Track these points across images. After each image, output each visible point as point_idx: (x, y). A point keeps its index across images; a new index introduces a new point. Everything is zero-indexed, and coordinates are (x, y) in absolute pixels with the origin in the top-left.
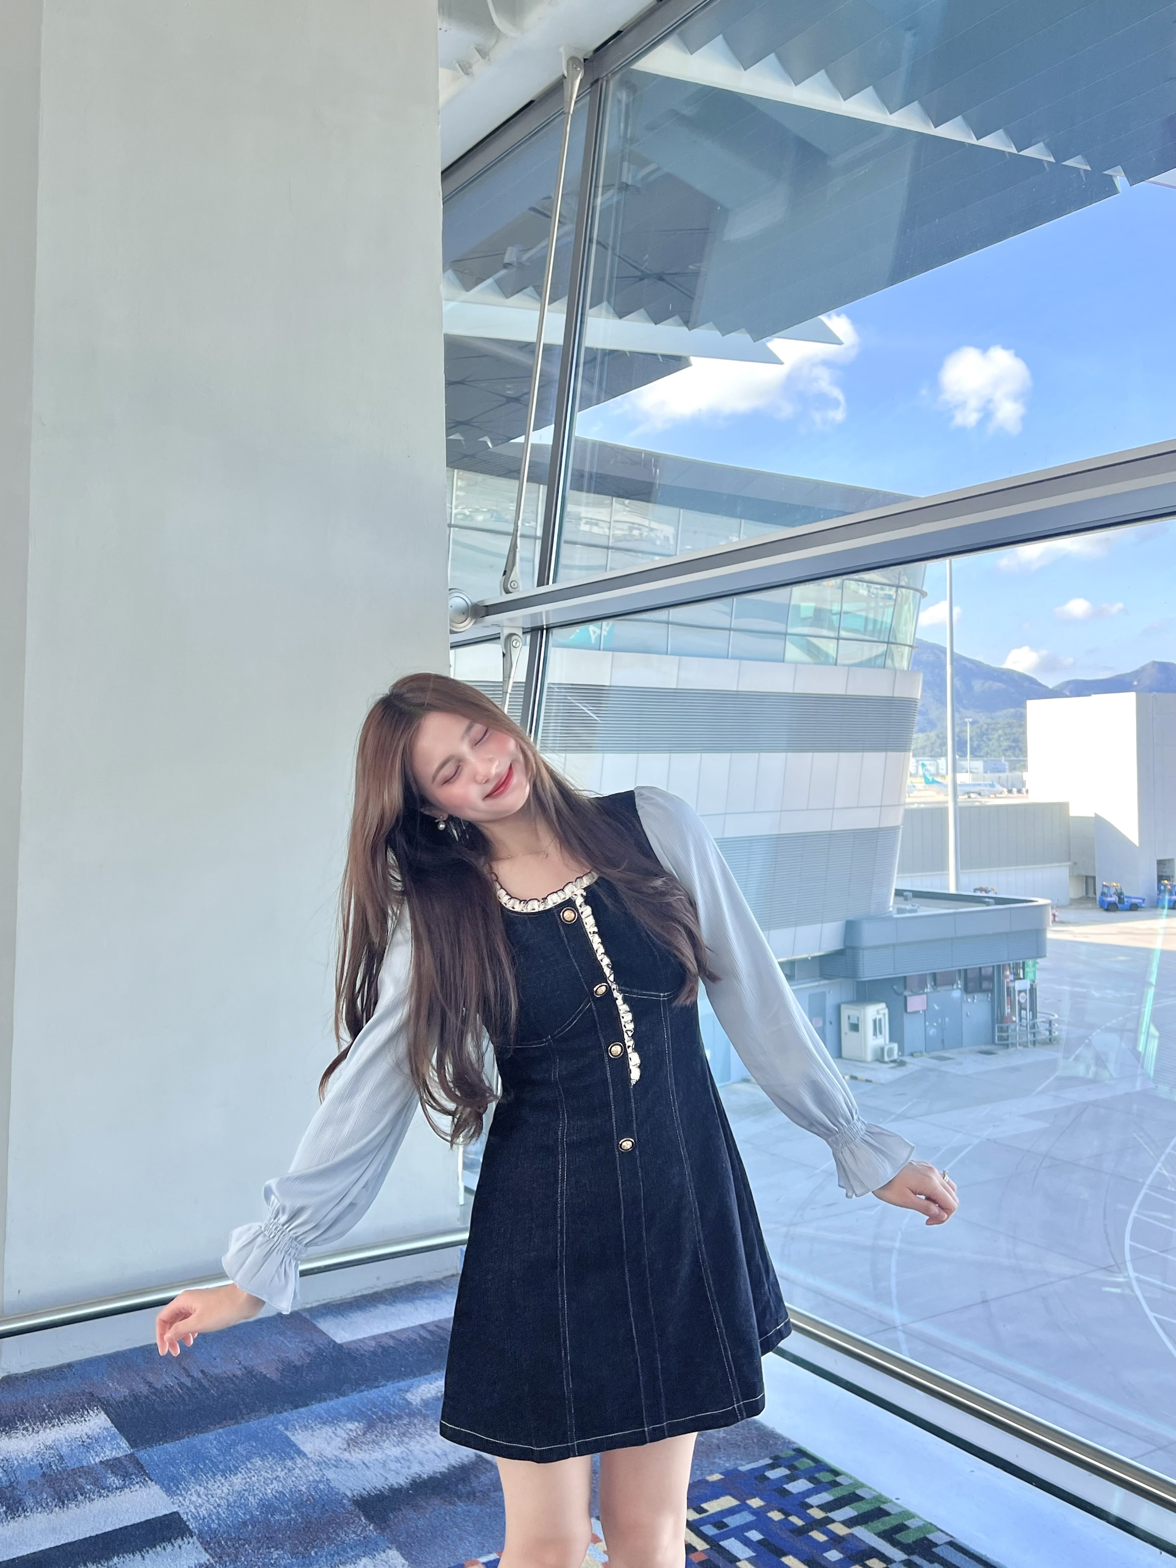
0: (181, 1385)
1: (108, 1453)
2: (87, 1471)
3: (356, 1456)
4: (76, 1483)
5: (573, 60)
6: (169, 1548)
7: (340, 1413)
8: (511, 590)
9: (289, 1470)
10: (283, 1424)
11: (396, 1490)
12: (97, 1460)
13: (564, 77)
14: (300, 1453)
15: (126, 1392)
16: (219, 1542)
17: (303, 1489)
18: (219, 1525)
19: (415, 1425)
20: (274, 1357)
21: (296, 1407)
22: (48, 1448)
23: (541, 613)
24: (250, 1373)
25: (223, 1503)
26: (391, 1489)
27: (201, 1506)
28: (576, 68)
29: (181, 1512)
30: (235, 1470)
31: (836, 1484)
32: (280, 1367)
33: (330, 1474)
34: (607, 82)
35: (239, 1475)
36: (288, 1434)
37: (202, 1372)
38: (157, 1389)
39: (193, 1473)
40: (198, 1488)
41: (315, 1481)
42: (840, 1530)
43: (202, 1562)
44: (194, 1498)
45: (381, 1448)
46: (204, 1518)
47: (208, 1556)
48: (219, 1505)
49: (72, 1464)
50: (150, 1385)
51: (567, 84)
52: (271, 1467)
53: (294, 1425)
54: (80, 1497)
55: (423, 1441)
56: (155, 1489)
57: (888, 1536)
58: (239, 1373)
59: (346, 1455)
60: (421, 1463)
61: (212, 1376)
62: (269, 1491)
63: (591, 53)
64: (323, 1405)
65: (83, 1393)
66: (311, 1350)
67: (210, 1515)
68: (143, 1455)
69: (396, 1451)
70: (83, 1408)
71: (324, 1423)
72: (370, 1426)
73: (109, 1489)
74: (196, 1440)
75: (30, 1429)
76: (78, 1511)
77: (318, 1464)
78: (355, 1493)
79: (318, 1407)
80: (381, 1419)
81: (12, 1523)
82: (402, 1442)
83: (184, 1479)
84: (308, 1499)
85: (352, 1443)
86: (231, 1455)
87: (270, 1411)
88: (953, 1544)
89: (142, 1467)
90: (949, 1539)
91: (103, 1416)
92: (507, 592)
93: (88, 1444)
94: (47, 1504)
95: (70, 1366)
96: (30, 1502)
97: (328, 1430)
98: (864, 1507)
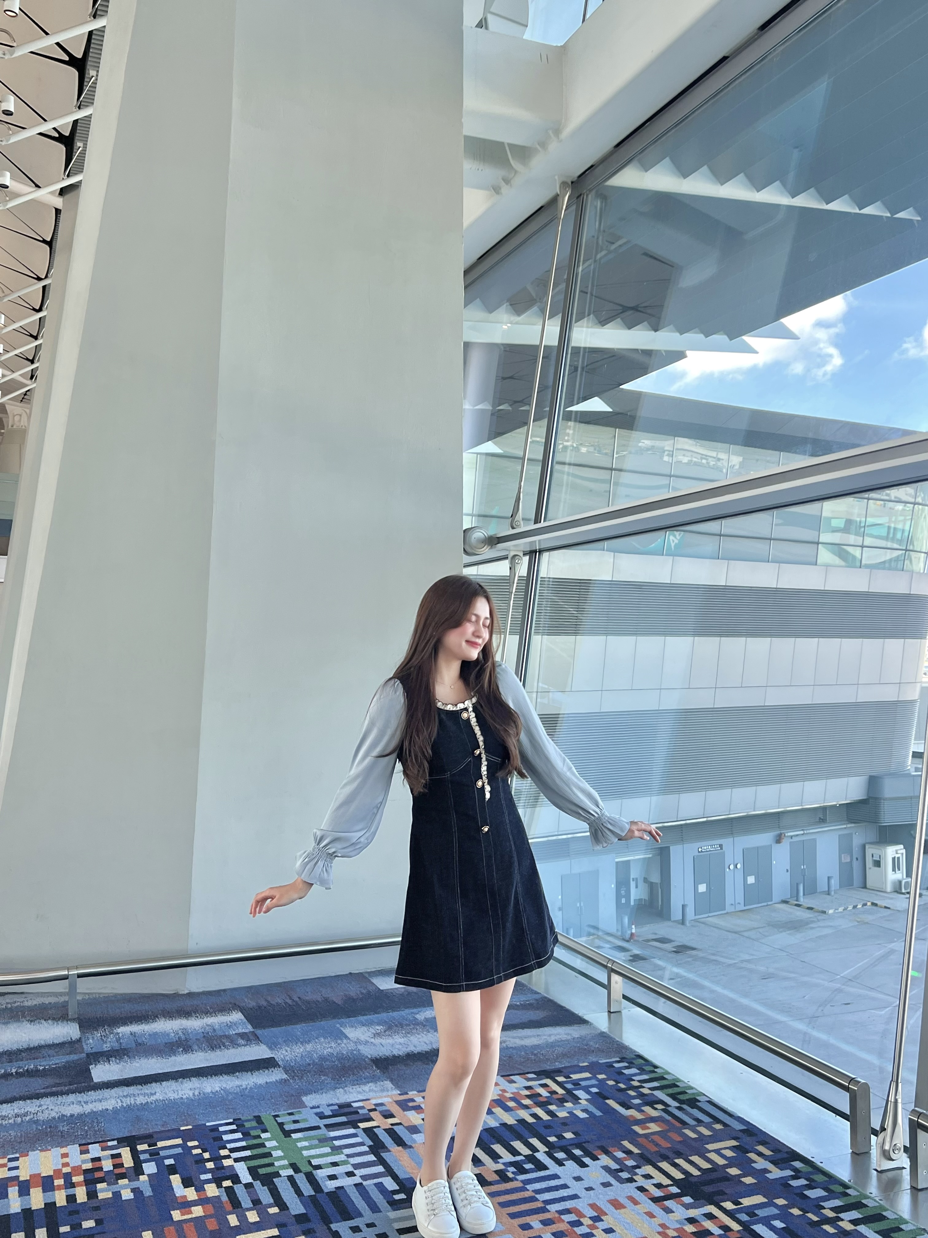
0: (286, 1003)
1: (240, 1030)
2: (228, 1037)
3: (377, 1041)
4: (221, 1041)
5: (564, 184)
6: (267, 1071)
7: (373, 1022)
8: (515, 526)
9: (339, 1044)
10: (340, 1024)
11: (396, 1057)
12: (234, 1033)
13: (558, 195)
14: (346, 1037)
15: (255, 1004)
16: (294, 1071)
17: (344, 1053)
18: (295, 1064)
19: (417, 1029)
20: (342, 994)
21: (349, 1017)
22: (207, 1025)
23: (535, 541)
24: (326, 1000)
25: (299, 1055)
26: (394, 1056)
27: (287, 1055)
28: (566, 188)
29: (276, 1057)
30: (309, 1042)
31: (654, 1072)
32: (344, 998)
33: (361, 1047)
34: (587, 196)
35: (311, 1044)
36: (342, 1029)
37: (299, 998)
38: (272, 1004)
39: (285, 1041)
40: (287, 1048)
41: (352, 1050)
42: (646, 1091)
43: (283, 1078)
44: (284, 1052)
45: (393, 1038)
46: (288, 1061)
47: (286, 1076)
48: (297, 1056)
49: (220, 1033)
50: (268, 1002)
51: (560, 199)
52: (329, 1042)
53: (346, 1025)
54: (222, 1047)
55: (420, 1036)
56: (263, 1047)
57: (673, 1096)
58: (320, 1000)
59: (373, 1040)
60: (415, 1046)
61: (304, 1000)
62: (325, 1052)
63: (576, 179)
64: (365, 1017)
65: (231, 1003)
66: (364, 991)
67: (291, 1060)
68: (259, 1032)
69: (402, 1040)
70: (229, 1009)
71: (363, 1025)
72: (390, 1028)
73: (239, 1045)
74: (290, 1028)
75: (199, 1017)
76: (220, 1053)
77: (356, 1042)
78: (373, 1057)
79: (362, 1018)
80: (396, 1026)
81: (185, 1056)
82: (406, 1036)
83: (280, 1044)
84: (346, 1057)
85: (377, 1035)
86: (307, 1035)
87: (334, 1018)
88: (711, 1102)
89: (258, 1038)
90: (708, 1099)
91: (240, 1014)
92: (513, 528)
93: (230, 1025)
94: (205, 1049)
95: (224, 990)
96: (195, 1047)
97: (365, 1028)
98: (664, 1083)
